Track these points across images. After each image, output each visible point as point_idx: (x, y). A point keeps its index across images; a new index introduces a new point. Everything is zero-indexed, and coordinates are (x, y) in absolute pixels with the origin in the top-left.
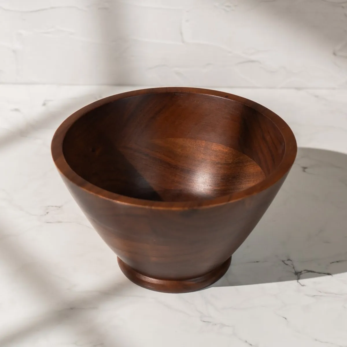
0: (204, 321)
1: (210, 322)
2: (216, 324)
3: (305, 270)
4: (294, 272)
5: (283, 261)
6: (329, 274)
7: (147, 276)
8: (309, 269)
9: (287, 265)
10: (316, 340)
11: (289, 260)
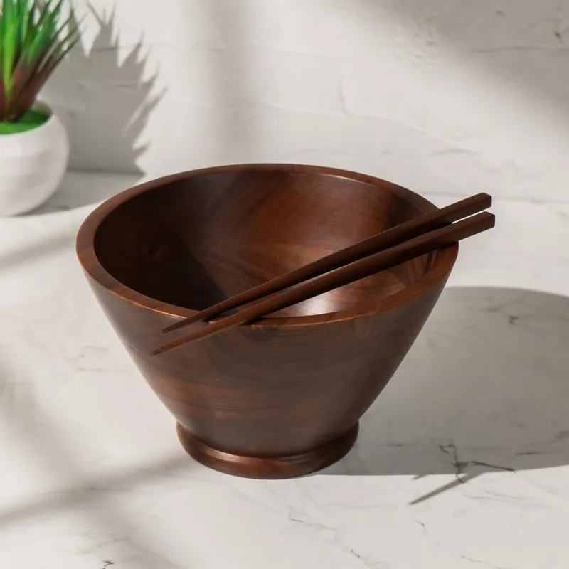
0: (293, 520)
1: (302, 522)
2: (310, 525)
3: (473, 462)
4: (455, 462)
5: (441, 447)
6: (509, 469)
7: (215, 449)
8: (479, 461)
9: (446, 452)
10: (463, 557)
11: (451, 446)
